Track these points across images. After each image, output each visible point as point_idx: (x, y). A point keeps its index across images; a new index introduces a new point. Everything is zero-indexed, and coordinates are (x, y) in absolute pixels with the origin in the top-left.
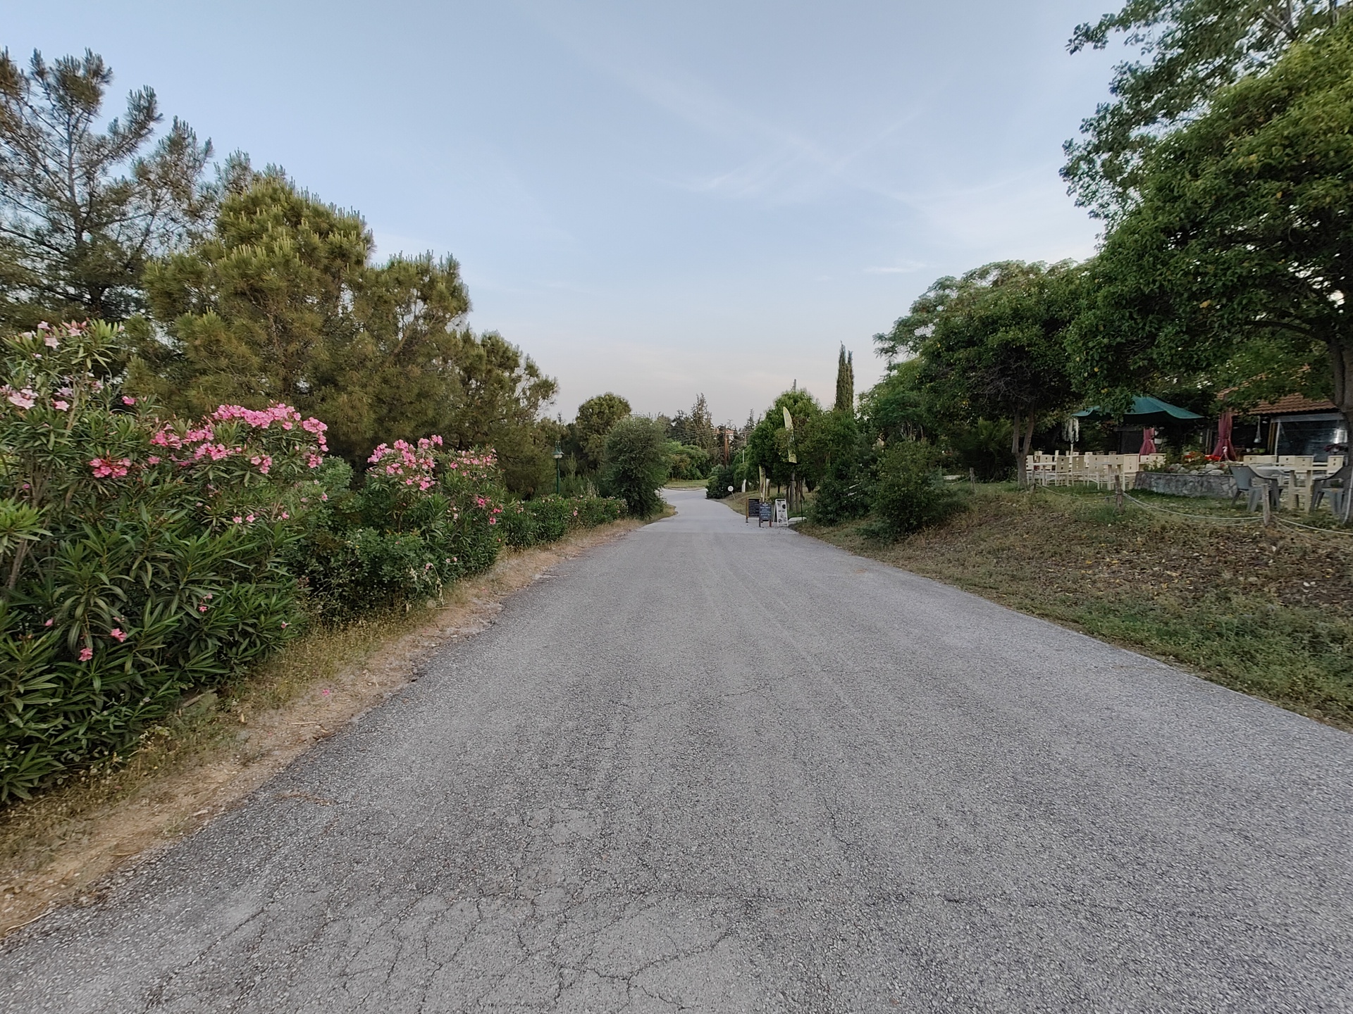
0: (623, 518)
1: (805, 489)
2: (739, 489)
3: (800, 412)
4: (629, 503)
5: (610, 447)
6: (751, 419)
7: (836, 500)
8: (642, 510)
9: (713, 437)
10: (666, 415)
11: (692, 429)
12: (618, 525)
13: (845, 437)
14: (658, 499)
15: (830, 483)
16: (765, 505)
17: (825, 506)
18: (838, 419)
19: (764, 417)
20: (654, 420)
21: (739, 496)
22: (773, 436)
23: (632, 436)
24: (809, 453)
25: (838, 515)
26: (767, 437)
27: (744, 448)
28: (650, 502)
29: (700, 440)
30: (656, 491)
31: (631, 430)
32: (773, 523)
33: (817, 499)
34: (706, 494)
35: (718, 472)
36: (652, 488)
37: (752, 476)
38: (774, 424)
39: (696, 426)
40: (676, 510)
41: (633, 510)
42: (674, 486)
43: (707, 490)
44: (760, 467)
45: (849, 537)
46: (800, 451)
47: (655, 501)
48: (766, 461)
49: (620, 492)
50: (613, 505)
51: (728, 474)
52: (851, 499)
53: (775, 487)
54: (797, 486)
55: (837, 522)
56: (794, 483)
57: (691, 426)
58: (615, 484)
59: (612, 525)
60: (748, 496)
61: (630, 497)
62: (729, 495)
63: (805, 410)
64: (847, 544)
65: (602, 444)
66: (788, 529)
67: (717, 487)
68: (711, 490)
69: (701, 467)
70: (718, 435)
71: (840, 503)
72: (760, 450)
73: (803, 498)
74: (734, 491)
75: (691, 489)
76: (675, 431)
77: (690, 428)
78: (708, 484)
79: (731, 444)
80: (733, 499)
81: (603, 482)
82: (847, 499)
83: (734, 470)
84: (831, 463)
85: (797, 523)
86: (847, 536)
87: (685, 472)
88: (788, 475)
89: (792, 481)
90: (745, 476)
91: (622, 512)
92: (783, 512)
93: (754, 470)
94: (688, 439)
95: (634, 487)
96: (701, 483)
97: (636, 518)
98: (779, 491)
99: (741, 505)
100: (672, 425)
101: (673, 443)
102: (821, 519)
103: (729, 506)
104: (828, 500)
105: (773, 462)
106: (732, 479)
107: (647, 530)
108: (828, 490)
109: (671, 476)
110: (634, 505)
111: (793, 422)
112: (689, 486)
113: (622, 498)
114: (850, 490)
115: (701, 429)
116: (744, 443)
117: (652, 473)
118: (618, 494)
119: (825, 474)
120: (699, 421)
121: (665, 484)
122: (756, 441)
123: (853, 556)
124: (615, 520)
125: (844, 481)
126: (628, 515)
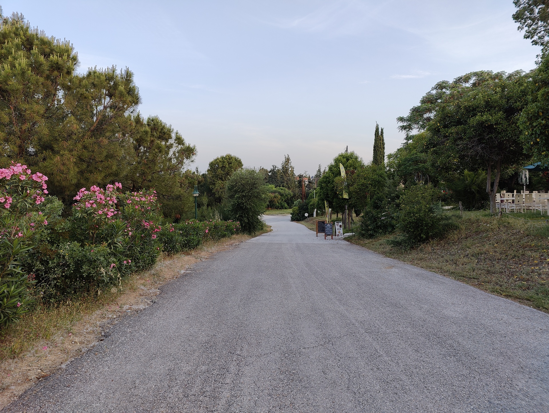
0: (238, 234)
1: (354, 215)
2: (311, 215)
3: (351, 166)
4: (241, 225)
5: (229, 189)
6: (319, 171)
7: (374, 222)
8: (250, 228)
9: (295, 182)
10: (265, 168)
11: (282, 177)
12: (234, 238)
13: (379, 182)
14: (260, 222)
15: (370, 212)
16: (328, 225)
17: (367, 226)
18: (375, 171)
19: (327, 170)
20: (257, 171)
21: (312, 220)
22: (333, 181)
23: (243, 182)
24: (356, 192)
25: (375, 231)
26: (329, 182)
27: (315, 189)
28: (255, 223)
29: (287, 184)
30: (259, 217)
31: (242, 178)
32: (334, 237)
33: (361, 221)
34: (290, 218)
35: (299, 204)
36: (256, 214)
37: (320, 207)
38: (334, 174)
39: (284, 175)
40: (272, 228)
41: (244, 229)
42: (270, 213)
43: (291, 215)
44: (325, 201)
45: (382, 245)
46: (350, 191)
47: (258, 223)
48: (329, 197)
49: (236, 217)
50: (231, 225)
51: (305, 206)
52: (383, 221)
53: (335, 214)
54: (349, 213)
55: (374, 236)
56: (347, 211)
57: (281, 175)
58: (232, 212)
59: (231, 238)
60: (317, 219)
61: (242, 220)
62: (305, 218)
63: (353, 165)
64: (381, 250)
65: (224, 187)
66: (343, 241)
67: (298, 214)
68: (294, 216)
69: (287, 201)
70: (298, 181)
71: (377, 224)
72: (325, 190)
73: (353, 220)
74: (308, 216)
75: (281, 215)
76: (271, 178)
77: (280, 176)
78: (292, 212)
79: (306, 186)
80: (308, 221)
81: (225, 211)
82: (381, 221)
83: (309, 203)
84: (371, 199)
85: (349, 237)
86: (381, 245)
87: (277, 204)
88: (343, 206)
89: (346, 210)
90: (316, 207)
91: (237, 230)
92: (340, 229)
93: (321, 203)
94: (279, 183)
95: (244, 214)
96: (287, 211)
97: (246, 234)
98: (337, 216)
99: (314, 226)
100: (269, 175)
101: (270, 186)
102: (364, 234)
103: (305, 226)
104: (369, 222)
105: (333, 198)
106: (307, 209)
107: (253, 242)
108: (369, 216)
109: (268, 207)
110: (245, 226)
111: (346, 173)
112: (280, 213)
113: (237, 221)
114: (382, 215)
115: (287, 177)
116: (315, 186)
117: (256, 205)
118: (234, 218)
119: (366, 205)
120: (286, 172)
121: (265, 212)
122: (323, 185)
123: (385, 258)
124: (233, 235)
125: (379, 210)
126: (241, 232)
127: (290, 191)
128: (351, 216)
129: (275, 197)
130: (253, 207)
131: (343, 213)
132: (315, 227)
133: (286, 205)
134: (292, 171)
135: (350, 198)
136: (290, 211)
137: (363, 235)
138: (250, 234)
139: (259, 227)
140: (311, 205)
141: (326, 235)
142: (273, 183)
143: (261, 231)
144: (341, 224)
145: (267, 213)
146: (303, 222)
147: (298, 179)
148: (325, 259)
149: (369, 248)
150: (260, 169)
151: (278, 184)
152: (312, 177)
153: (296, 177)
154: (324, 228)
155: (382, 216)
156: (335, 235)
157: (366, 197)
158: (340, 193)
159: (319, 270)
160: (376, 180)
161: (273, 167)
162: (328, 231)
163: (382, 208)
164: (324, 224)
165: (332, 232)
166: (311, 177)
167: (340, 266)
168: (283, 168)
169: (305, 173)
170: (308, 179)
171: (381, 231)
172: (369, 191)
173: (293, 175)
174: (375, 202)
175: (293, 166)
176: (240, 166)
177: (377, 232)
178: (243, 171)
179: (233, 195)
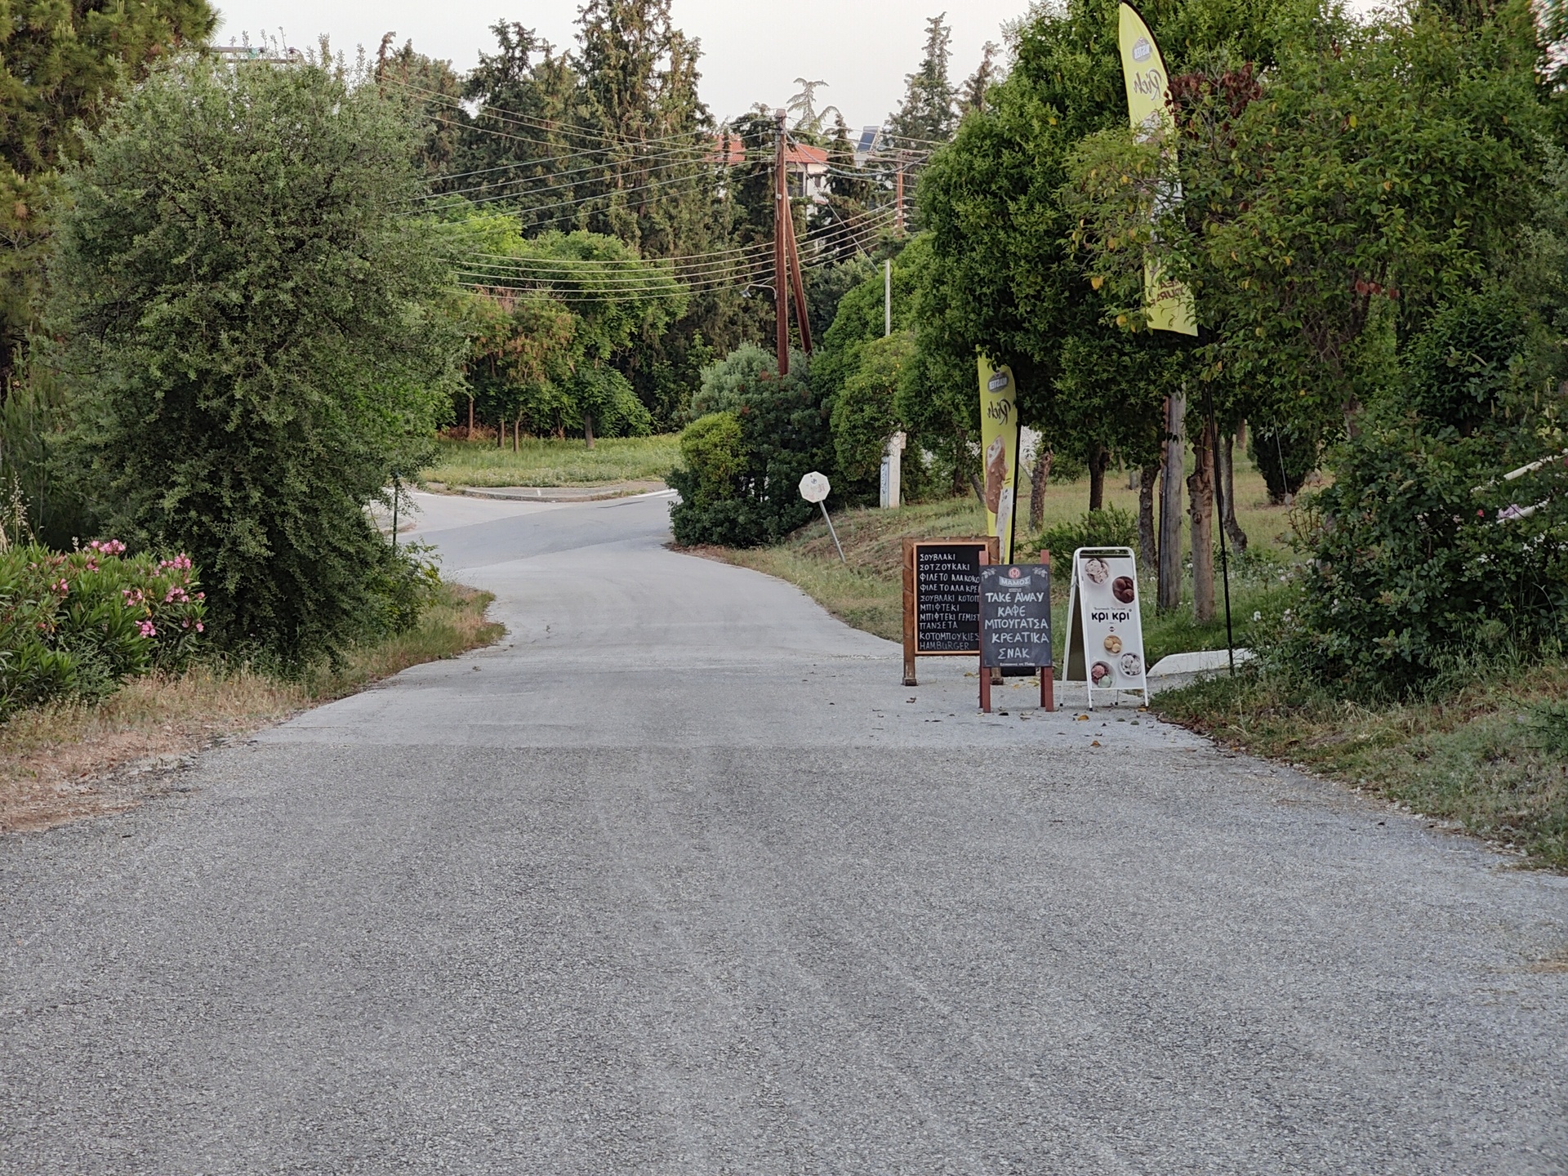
2: (865, 490)
8: (290, 615)
9: (706, 184)
12: (146, 711)
16: (1014, 580)
17: (1366, 584)
21: (866, 532)
22: (1056, 176)
23: (223, 180)
24: (1270, 276)
33: (1313, 543)
34: (667, 522)
35: (743, 390)
36: (347, 485)
37: (938, 414)
38: (1063, 109)
39: (608, 121)
40: (494, 615)
41: (238, 622)
42: (479, 475)
43: (673, 495)
44: (982, 363)
45: (1504, 764)
46: (1216, 261)
47: (365, 564)
48: (1016, 325)
49: (153, 515)
50: (112, 589)
51: (798, 402)
52: (1517, 538)
53: (1073, 476)
54: (1200, 471)
55: (1434, 672)
56: (1182, 456)
57: (580, 120)
58: (120, 465)
59: (109, 712)
60: (914, 529)
61: (218, 543)
62: (806, 521)
63: (1247, 25)
64: (1491, 804)
65: (39, 226)
66: (1147, 722)
67: (734, 479)
68: (699, 497)
69: (637, 362)
70: (737, 174)
71: (1454, 567)
72: (984, 262)
73: (1241, 539)
74: (834, 503)
75: (581, 491)
76: (480, 151)
77: (573, 130)
78: (679, 463)
79: (812, 225)
80: (830, 549)
81: (47, 452)
82: (1493, 541)
83: (837, 377)
84: (1404, 336)
85: (1200, 685)
86: (1489, 757)
87: (547, 389)
88: (1146, 406)
89: (1171, 437)
90: (899, 413)
91: (169, 633)
92: (1121, 617)
93: (947, 377)
94: (559, 195)
95: (238, 485)
96: (640, 454)
97: (254, 670)
98: (1095, 501)
99: (880, 586)
100: (463, 116)
101: (475, 221)
102: (1339, 657)
103: (806, 588)
104: (1381, 553)
105: (1056, 331)
106: (823, 432)
107: (322, 738)
108: (1383, 493)
109: (462, 418)
110: (241, 592)
111: (1180, 97)
112: (572, 478)
113: (165, 550)
114: (1510, 488)
115: (633, 136)
116: (894, 221)
117: (346, 401)
118: (141, 524)
119: (1364, 394)
120: (624, 86)
121: (426, 461)
122: (960, 208)
123: (1528, 877)
124: (127, 677)
125: (1477, 440)
126: (202, 651)
127: (665, 272)
128: (1224, 500)
129: (525, 326)
130: (320, 416)
131: (1151, 465)
132: (889, 597)
133: (627, 399)
134: (684, 82)
135: (1207, 335)
136: (668, 450)
137: (1330, 670)
138: (290, 673)
139: (380, 601)
140: (857, 401)
141: (995, 673)
142: (500, 196)
143: (393, 645)
144: (1125, 566)
145: (451, 469)
146: (779, 555)
147: (738, 155)
148: (978, 886)
149: (1383, 787)
150: (383, 61)
151: (552, 204)
152: (868, 137)
153: (717, 133)
154: (973, 607)
155: (1507, 492)
156: (1078, 674)
157: (1356, 323)
158: (1122, 288)
159: (921, 988)
160: (1453, 156)
161: (505, 41)
162: (1013, 631)
163: (1501, 422)
164: (976, 570)
165: (1047, 646)
166: (854, 137)
167: (1112, 953)
168: (595, 50)
169: (803, 100)
170: (827, 153)
171: (1492, 628)
172: (1383, 259)
173: (691, 115)
174: (1442, 367)
175: (689, 37)
176: (186, 28)
177: (1455, 638)
178: (215, 81)
179: (123, 305)
